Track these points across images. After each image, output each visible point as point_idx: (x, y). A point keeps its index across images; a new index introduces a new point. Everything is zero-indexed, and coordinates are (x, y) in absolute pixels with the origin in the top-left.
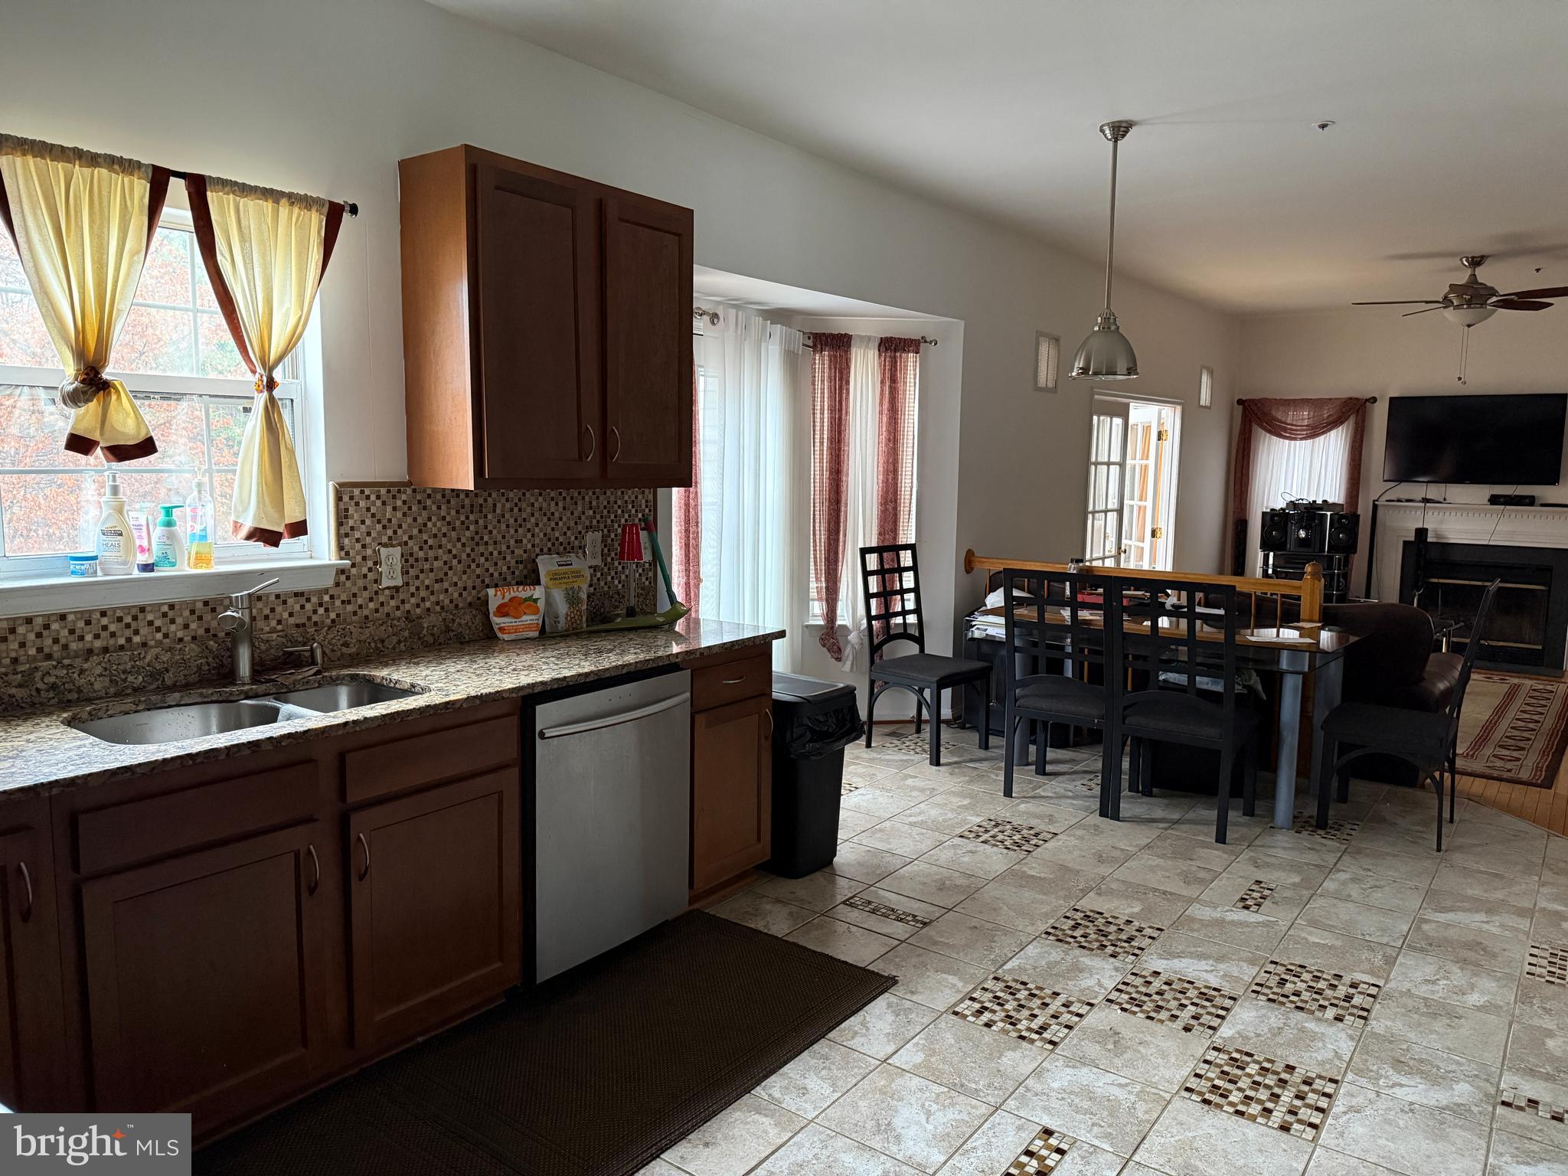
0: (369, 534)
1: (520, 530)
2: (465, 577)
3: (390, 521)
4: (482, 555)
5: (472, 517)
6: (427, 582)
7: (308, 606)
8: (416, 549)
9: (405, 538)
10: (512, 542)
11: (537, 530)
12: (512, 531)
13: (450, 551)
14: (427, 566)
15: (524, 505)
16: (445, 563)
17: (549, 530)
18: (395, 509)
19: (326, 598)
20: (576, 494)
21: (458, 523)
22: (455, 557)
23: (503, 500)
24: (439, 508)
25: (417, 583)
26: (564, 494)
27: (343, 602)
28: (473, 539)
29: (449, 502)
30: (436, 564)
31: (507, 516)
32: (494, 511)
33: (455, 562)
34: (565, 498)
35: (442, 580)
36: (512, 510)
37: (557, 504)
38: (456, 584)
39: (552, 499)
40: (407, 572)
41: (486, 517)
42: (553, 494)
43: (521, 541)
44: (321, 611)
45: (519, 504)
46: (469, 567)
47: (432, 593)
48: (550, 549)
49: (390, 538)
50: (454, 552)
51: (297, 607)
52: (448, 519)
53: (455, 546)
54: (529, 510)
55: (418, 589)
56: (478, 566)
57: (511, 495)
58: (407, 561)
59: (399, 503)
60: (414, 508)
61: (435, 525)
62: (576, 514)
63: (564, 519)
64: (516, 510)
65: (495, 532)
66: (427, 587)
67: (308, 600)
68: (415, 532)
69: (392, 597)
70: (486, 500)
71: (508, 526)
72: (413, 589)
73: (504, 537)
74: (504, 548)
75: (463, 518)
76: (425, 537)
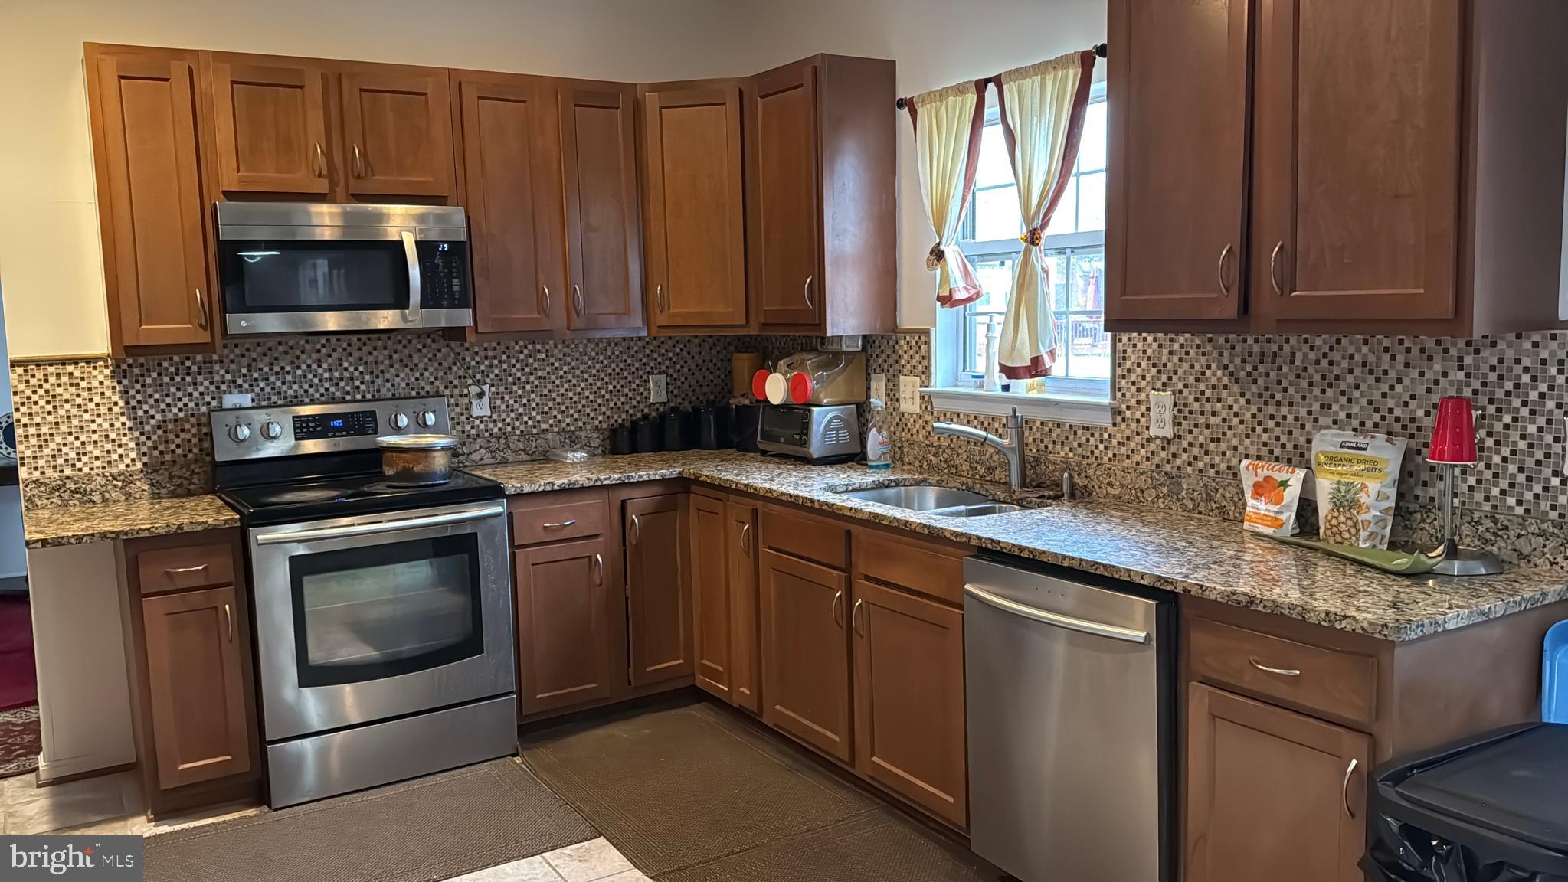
0: (1144, 377)
1: (1329, 392)
2: (1247, 442)
3: (1165, 365)
4: (1272, 417)
5: (1261, 369)
6: (1201, 439)
7: (1092, 440)
8: (1191, 399)
9: (1180, 386)
10: (1316, 407)
11: (1356, 394)
12: (1317, 392)
13: (1231, 407)
14: (1202, 420)
15: (1336, 356)
16: (1224, 420)
17: (1377, 395)
18: (1171, 353)
19: (1106, 436)
20: (1430, 343)
21: (1243, 374)
22: (1236, 415)
23: (1306, 348)
24: (1221, 354)
25: (1190, 438)
26: (1407, 344)
27: (1119, 443)
28: (1260, 396)
29: (1233, 348)
30: (1213, 420)
31: (1311, 370)
32: (1292, 362)
33: (1236, 421)
34: (1408, 350)
35: (1218, 440)
36: (1317, 362)
37: (1393, 358)
38: (1235, 448)
39: (1386, 350)
40: (1180, 424)
41: (1280, 369)
42: (1386, 343)
43: (1330, 407)
44: (1101, 447)
45: (1330, 354)
46: (1254, 430)
47: (1206, 453)
48: (1376, 425)
49: (1164, 384)
50: (1236, 408)
51: (1084, 439)
52: (1231, 368)
53: (1237, 401)
54: (1345, 364)
55: (1190, 444)
56: (1265, 431)
57: (1318, 342)
58: (1180, 411)
59: (1176, 346)
60: (1192, 352)
61: (1214, 374)
62: (1429, 375)
63: (1406, 381)
64: (1324, 363)
65: (1291, 390)
66: (1201, 445)
67: (1092, 435)
68: (1191, 379)
69: (1163, 449)
70: (1281, 348)
71: (1311, 384)
72: (1185, 444)
73: (1304, 398)
74: (1303, 412)
75: (1249, 368)
76: (1202, 387)
